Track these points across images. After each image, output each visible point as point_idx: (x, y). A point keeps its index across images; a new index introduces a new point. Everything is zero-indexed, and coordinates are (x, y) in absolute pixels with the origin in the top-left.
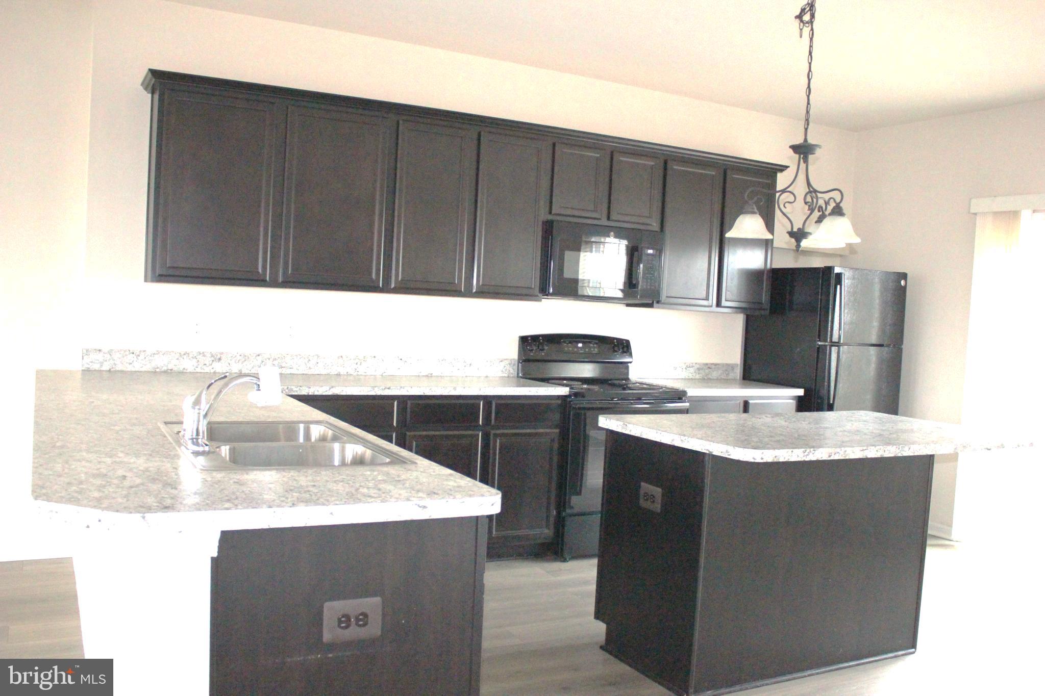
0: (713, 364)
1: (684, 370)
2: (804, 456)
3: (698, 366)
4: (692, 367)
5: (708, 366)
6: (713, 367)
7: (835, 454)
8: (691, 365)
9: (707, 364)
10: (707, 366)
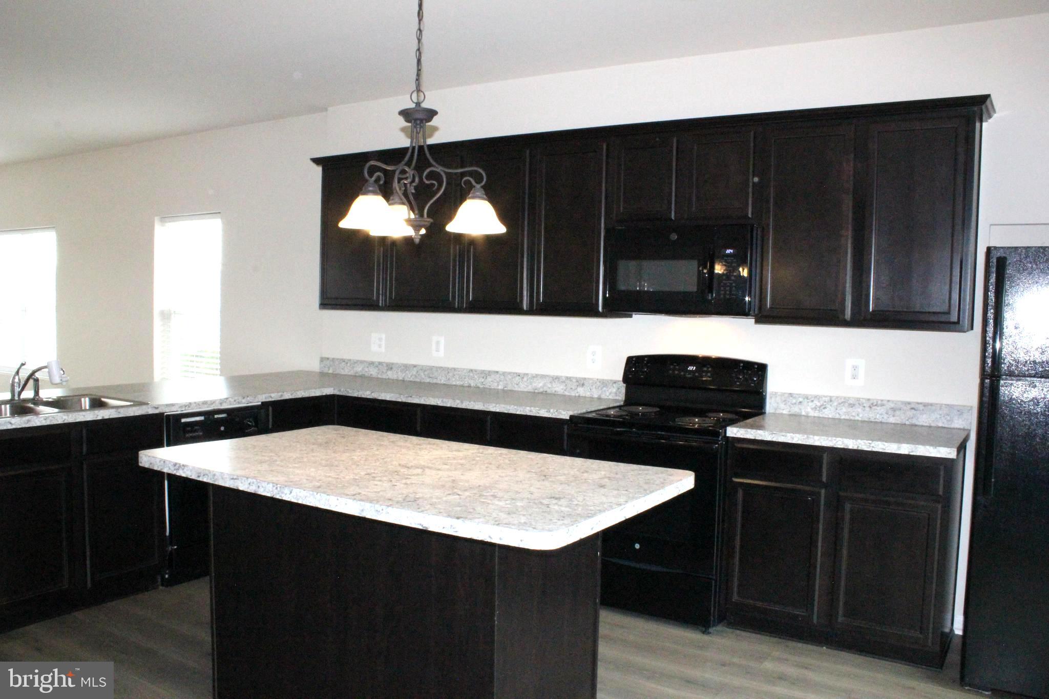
0: (921, 403)
1: (868, 409)
2: (174, 470)
3: (892, 405)
4: (882, 405)
5: (913, 406)
6: (921, 407)
7: (204, 475)
8: (879, 402)
9: (909, 403)
10: (909, 407)
